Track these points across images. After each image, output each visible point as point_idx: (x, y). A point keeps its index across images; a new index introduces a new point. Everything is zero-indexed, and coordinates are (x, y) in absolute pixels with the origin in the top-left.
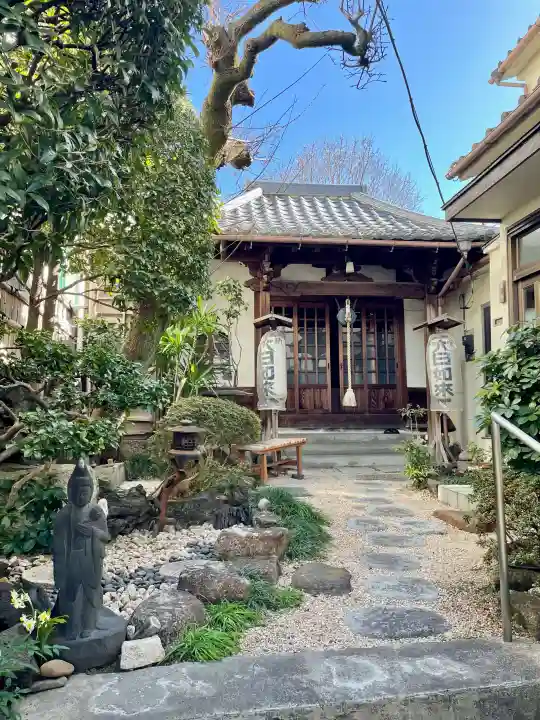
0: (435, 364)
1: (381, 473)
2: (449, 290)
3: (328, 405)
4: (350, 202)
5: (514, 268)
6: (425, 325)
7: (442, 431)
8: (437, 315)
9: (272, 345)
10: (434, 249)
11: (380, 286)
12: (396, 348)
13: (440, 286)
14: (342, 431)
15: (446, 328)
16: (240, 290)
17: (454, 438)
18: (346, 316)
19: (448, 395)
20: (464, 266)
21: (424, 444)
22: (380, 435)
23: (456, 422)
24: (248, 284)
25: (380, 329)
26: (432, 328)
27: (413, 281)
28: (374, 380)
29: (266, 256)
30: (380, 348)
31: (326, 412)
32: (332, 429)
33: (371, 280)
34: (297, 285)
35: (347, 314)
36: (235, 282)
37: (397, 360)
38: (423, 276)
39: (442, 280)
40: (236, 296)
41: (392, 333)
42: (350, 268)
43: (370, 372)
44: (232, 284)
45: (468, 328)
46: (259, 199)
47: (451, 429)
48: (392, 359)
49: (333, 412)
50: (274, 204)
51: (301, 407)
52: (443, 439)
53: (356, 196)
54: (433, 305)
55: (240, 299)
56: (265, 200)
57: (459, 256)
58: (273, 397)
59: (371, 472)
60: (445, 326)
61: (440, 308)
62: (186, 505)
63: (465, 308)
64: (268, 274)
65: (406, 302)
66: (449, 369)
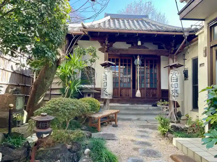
0: (172, 82)
1: (149, 124)
2: (178, 53)
3: (131, 96)
4: (142, 21)
5: (211, 41)
6: (168, 66)
7: (174, 107)
8: (173, 62)
9: (106, 73)
10: (173, 35)
11: (151, 51)
12: (158, 74)
13: (175, 51)
14: (136, 105)
15: (177, 67)
16: (95, 51)
17: (179, 109)
18: (138, 62)
19: (176, 94)
20: (185, 43)
21: (167, 111)
22: (150, 107)
23: (180, 104)
24: (100, 50)
25: (151, 67)
26: (171, 67)
27: (164, 49)
28: (148, 86)
29: (107, 39)
30: (151, 74)
31: (130, 98)
32: (132, 104)
33: (148, 48)
34: (119, 50)
35: (138, 61)
36: (93, 48)
37: (158, 79)
38: (168, 47)
39: (176, 49)
40: (94, 53)
41: (156, 69)
42: (139, 43)
43: (148, 83)
44: (92, 49)
45: (186, 67)
46: (109, 20)
47: (178, 106)
48: (156, 79)
49: (133, 98)
50: (114, 22)
51: (121, 95)
52: (175, 109)
53: (144, 19)
54: (172, 58)
55: (96, 55)
56: (111, 20)
57: (184, 38)
58: (106, 93)
59: (145, 123)
60: (176, 66)
61: (175, 60)
62: (49, 151)
63: (185, 59)
64: (107, 46)
65: (161, 57)
66: (177, 84)
